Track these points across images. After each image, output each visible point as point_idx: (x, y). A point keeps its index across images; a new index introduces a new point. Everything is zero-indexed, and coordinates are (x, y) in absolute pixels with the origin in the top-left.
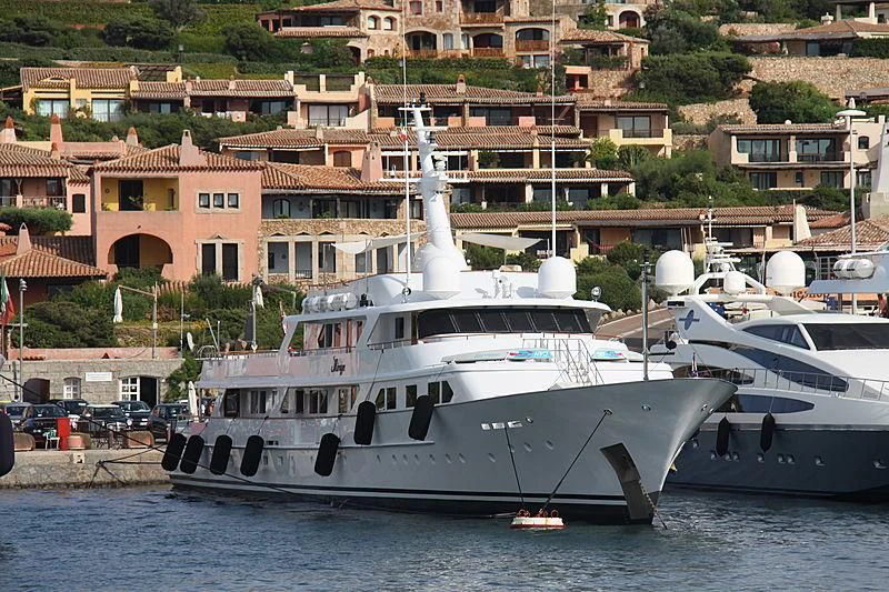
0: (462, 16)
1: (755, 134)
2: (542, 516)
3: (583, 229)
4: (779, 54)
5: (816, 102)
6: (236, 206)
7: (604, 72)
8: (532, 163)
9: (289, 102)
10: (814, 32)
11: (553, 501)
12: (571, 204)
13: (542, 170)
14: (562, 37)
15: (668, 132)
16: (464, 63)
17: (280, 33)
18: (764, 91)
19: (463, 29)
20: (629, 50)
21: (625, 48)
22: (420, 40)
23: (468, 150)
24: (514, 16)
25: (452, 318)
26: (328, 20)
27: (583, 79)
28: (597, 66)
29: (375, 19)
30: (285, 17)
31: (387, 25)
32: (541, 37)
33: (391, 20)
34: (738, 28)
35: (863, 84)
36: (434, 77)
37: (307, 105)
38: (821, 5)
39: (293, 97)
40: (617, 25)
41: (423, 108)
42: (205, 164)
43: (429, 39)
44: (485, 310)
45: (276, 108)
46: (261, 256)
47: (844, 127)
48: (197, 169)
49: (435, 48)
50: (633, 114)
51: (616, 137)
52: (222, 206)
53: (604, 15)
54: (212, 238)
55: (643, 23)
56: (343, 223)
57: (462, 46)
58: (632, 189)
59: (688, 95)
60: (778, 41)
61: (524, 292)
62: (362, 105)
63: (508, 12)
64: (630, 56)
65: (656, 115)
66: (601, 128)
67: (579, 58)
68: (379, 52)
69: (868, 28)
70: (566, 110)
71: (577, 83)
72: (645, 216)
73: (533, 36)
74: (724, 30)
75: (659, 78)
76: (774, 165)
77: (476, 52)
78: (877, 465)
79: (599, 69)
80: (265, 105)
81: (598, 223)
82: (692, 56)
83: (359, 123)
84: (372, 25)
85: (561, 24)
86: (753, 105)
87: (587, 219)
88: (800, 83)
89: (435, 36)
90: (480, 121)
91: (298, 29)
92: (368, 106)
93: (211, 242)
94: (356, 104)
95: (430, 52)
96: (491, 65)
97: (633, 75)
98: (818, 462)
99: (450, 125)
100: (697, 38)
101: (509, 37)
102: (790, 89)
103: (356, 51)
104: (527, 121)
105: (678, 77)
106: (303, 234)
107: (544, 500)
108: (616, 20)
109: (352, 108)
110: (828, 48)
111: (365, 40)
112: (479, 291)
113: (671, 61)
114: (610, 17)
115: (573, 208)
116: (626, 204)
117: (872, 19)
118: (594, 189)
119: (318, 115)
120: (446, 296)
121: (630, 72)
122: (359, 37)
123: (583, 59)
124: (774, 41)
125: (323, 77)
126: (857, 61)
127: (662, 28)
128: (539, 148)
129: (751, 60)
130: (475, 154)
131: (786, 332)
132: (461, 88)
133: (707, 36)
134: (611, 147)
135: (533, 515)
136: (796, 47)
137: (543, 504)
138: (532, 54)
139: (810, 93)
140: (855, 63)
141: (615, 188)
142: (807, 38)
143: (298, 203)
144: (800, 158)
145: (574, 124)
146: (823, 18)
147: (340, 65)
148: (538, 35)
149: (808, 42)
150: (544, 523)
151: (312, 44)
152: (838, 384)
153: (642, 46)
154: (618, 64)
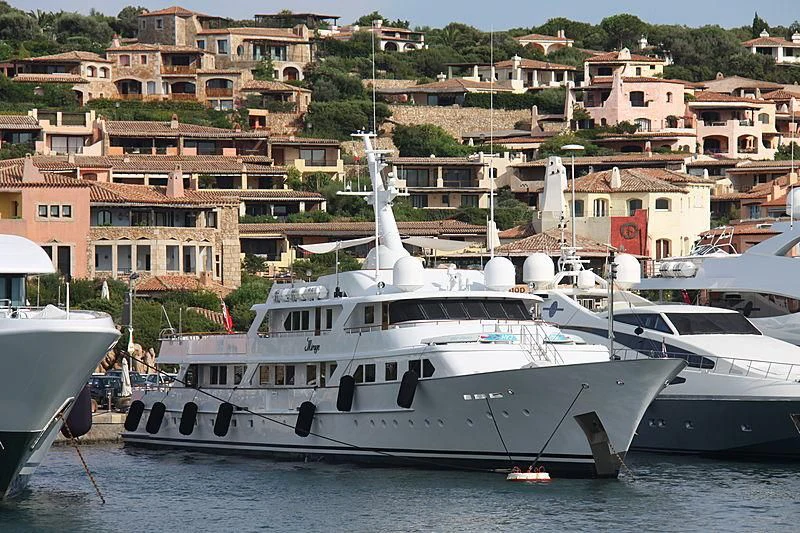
0: (163, 69)
1: (411, 165)
2: (532, 471)
3: (290, 238)
4: (408, 103)
5: (445, 141)
6: (69, 216)
7: (278, 115)
8: (241, 185)
9: (36, 134)
10: (431, 87)
11: (540, 459)
12: (276, 217)
13: (250, 190)
14: (243, 86)
15: (340, 162)
16: (166, 105)
17: (16, 78)
18: (405, 132)
19: (163, 78)
20: (298, 97)
21: (294, 96)
22: (128, 86)
23: (190, 174)
24: (203, 70)
25: (421, 307)
26: (53, 69)
27: (262, 119)
28: (272, 110)
29: (92, 68)
30: (20, 66)
31: (102, 74)
32: (226, 86)
33: (105, 70)
34: (374, 82)
35: (473, 128)
36: (144, 116)
37: (51, 136)
38: (436, 67)
39: (39, 130)
40: (281, 78)
41: (371, 134)
42: (43, 181)
43: (136, 86)
44: (446, 301)
45: (25, 138)
46: (89, 256)
47: (478, 160)
48: (37, 185)
49: (140, 92)
50: (312, 147)
51: (300, 165)
52: (58, 216)
53: (272, 70)
54: (49, 241)
55: (302, 77)
56: (157, 230)
57: (163, 91)
58: (324, 206)
59: (344, 134)
60: (406, 93)
61: (476, 287)
62: (96, 137)
63: (199, 66)
64: (298, 102)
65: (330, 149)
66: (286, 158)
67: (258, 103)
68: (97, 96)
69: (473, 84)
70: (258, 144)
71: (257, 123)
72: (338, 227)
73: (219, 85)
74: (365, 82)
75: (322, 120)
76: (427, 189)
77: (174, 96)
78: (743, 429)
79: (275, 112)
80: (15, 136)
81: (302, 233)
82: (346, 103)
83: (94, 151)
84: (90, 72)
85: (242, 76)
86: (396, 142)
87: (293, 230)
88: (431, 126)
89: (140, 83)
90: (192, 151)
91: (31, 75)
92: (101, 137)
93: (49, 245)
94: (91, 136)
95: (137, 95)
96: (188, 107)
97: (302, 116)
98: (688, 426)
99: (168, 154)
100: (347, 89)
101: (200, 85)
102: (425, 131)
103: (80, 94)
104: (230, 152)
105: (337, 119)
106: (125, 238)
107: (533, 459)
108: (281, 74)
109: (88, 139)
110: (445, 99)
111: (86, 85)
112: (436, 285)
113: (332, 106)
114: (276, 72)
115: (277, 221)
116: (319, 219)
117: (476, 78)
118: (292, 207)
119: (59, 143)
120: (413, 289)
121: (298, 115)
122: (81, 83)
123: (261, 104)
124: (403, 93)
125: (59, 114)
126: (469, 110)
127: (321, 81)
128: (247, 173)
129: (391, 108)
130: (195, 177)
131: (648, 320)
132: (175, 124)
133: (355, 87)
134: (296, 174)
135: (524, 471)
136: (420, 98)
137: (532, 462)
138: (219, 99)
139: (439, 134)
140: (467, 112)
141: (309, 205)
142: (428, 91)
143: (118, 214)
144: (445, 185)
145: (266, 155)
146: (438, 76)
147: (67, 105)
148: (224, 83)
149: (429, 94)
150: (534, 477)
151: (43, 88)
152: (706, 363)
153: (306, 94)
154: (289, 108)
